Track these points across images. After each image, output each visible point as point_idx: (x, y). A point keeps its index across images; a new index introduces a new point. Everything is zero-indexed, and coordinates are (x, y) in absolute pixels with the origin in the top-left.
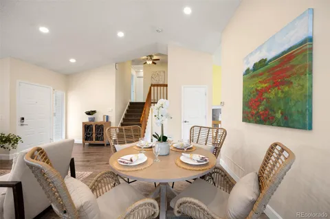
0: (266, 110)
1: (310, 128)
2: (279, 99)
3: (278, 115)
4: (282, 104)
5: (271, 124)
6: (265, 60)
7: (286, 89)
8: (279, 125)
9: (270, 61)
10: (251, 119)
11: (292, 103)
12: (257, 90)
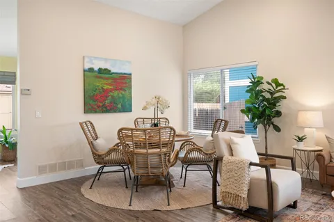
0: (111, 103)
1: (131, 111)
2: (120, 98)
3: (120, 106)
4: (121, 100)
5: (115, 112)
6: (110, 71)
7: (123, 93)
8: (120, 112)
9: (113, 73)
10: (98, 110)
11: (126, 100)
12: (102, 88)
